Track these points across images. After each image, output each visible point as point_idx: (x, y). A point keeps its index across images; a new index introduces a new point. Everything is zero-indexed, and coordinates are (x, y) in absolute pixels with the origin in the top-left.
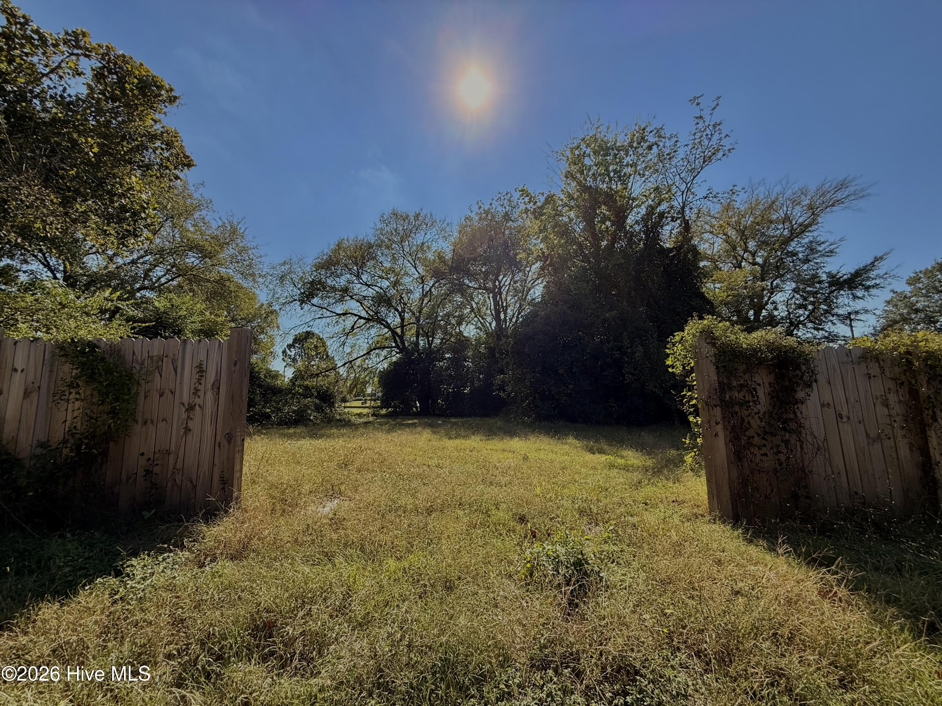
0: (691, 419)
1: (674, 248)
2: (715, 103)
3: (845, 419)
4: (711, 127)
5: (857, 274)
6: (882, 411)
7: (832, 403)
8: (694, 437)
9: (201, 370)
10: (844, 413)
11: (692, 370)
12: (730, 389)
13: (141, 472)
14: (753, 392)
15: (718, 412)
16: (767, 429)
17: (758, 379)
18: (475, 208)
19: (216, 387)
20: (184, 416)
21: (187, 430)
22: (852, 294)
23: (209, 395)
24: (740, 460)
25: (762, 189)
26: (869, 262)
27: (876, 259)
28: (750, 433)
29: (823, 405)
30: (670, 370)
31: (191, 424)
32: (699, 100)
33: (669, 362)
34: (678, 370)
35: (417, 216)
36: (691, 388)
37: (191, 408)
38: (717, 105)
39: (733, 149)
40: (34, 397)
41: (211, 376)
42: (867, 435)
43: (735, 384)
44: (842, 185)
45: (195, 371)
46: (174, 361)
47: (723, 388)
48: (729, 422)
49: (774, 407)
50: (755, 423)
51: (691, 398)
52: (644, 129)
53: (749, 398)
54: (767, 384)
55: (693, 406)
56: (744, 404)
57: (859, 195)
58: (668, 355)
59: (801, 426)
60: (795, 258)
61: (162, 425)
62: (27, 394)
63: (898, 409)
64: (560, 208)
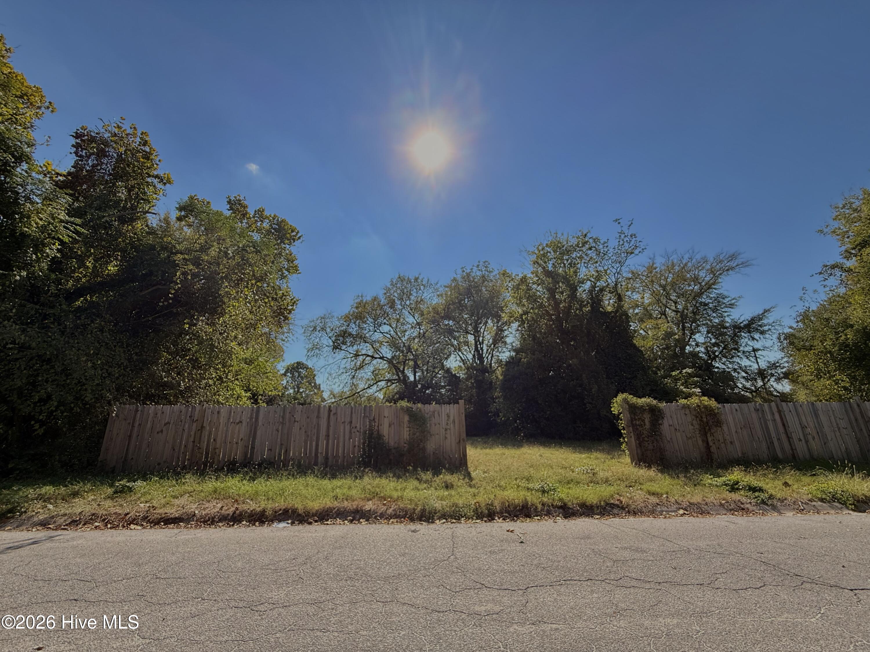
0: (622, 431)
1: (612, 311)
2: (630, 222)
3: (678, 431)
4: (629, 237)
5: (752, 321)
6: (691, 427)
7: (673, 425)
8: (624, 438)
9: (448, 416)
10: (678, 428)
11: (621, 413)
12: (636, 420)
13: (432, 453)
14: (643, 421)
15: (631, 428)
16: (649, 435)
17: (645, 416)
18: (459, 271)
19: (454, 421)
20: (444, 433)
21: (446, 438)
22: (751, 337)
23: (452, 425)
24: (640, 446)
25: (674, 256)
26: (760, 313)
27: (765, 311)
28: (643, 436)
29: (669, 426)
30: (613, 412)
31: (447, 436)
32: (620, 221)
33: (612, 409)
34: (616, 412)
35: (416, 279)
36: (621, 420)
37: (446, 430)
38: (632, 223)
39: (645, 249)
40: (393, 426)
41: (452, 418)
42: (687, 437)
43: (637, 418)
44: (733, 257)
45: (446, 416)
46: (438, 413)
47: (632, 420)
48: (636, 432)
49: (651, 427)
50: (645, 432)
51: (622, 423)
52: (586, 235)
53: (642, 423)
54: (649, 418)
55: (623, 427)
56: (641, 426)
57: (745, 264)
58: (611, 407)
59: (661, 433)
60: (707, 307)
61: (437, 436)
62: (390, 426)
63: (697, 426)
64: (530, 285)
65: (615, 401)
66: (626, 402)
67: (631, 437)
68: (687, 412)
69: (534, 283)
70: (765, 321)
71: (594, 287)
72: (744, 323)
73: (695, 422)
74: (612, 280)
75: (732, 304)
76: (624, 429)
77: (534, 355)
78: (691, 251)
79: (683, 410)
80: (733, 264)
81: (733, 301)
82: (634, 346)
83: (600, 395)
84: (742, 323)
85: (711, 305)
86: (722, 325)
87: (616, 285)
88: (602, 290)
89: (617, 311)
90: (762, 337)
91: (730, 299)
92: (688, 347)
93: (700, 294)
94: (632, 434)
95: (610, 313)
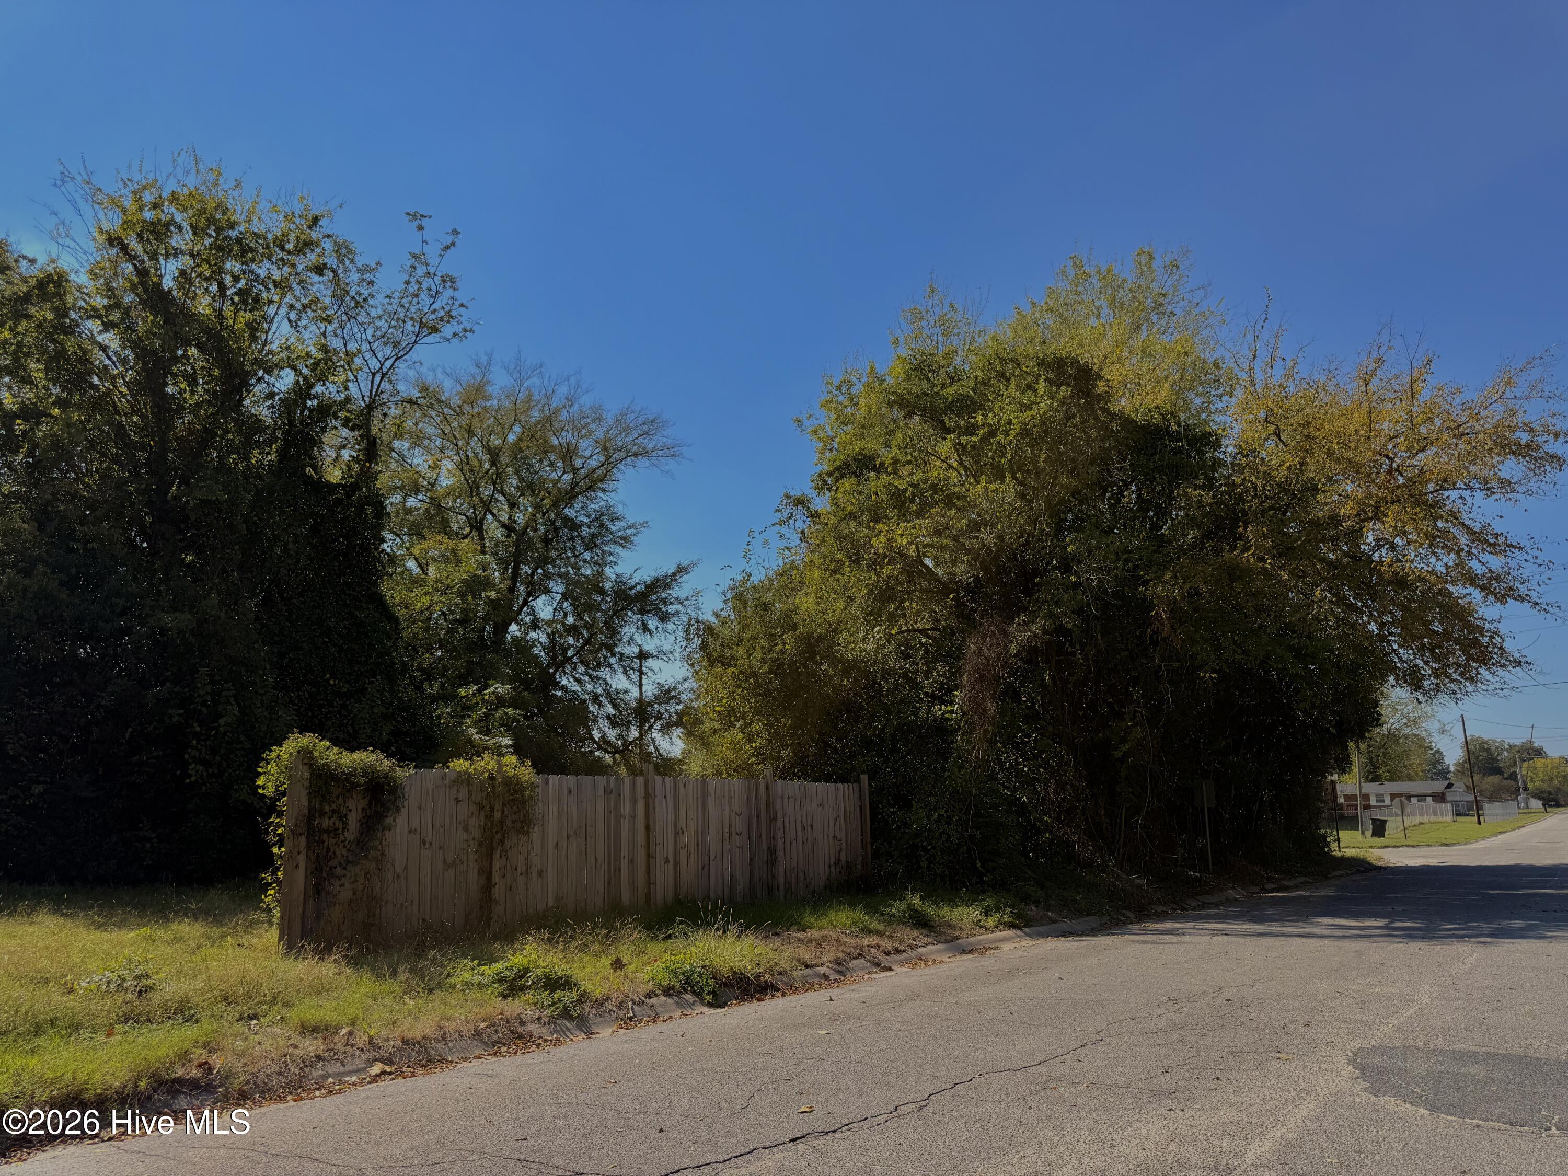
0: (275, 850)
1: (340, 485)
2: (451, 238)
3: (427, 845)
5: (652, 587)
6: (462, 835)
7: (418, 831)
8: (274, 873)
10: (428, 840)
11: (284, 794)
12: (322, 814)
14: (343, 818)
15: (303, 840)
16: (351, 859)
17: (350, 804)
22: (643, 623)
24: (318, 892)
25: (535, 381)
26: (671, 571)
27: (680, 569)
28: (333, 862)
29: (410, 832)
30: (260, 791)
32: (424, 223)
33: (260, 782)
34: (269, 791)
36: (280, 814)
38: (453, 244)
42: (445, 861)
43: (327, 808)
44: (652, 425)
47: (312, 814)
48: (314, 852)
49: (362, 834)
50: (340, 852)
51: (279, 825)
53: (340, 825)
54: (360, 810)
55: (279, 835)
56: (333, 832)
57: (669, 451)
58: (260, 774)
59: (383, 854)
60: (576, 533)
63: (476, 833)
65: (273, 755)
66: (305, 761)
67: (297, 866)
68: (463, 794)
70: (675, 593)
71: (302, 391)
72: (638, 588)
73: (473, 822)
74: (359, 391)
75: (626, 539)
76: (281, 844)
78: (573, 380)
79: (455, 790)
80: (647, 442)
81: (629, 532)
82: (379, 601)
83: (242, 738)
84: (632, 588)
85: (585, 531)
86: (596, 585)
87: (370, 408)
88: (325, 411)
89: (354, 487)
90: (659, 627)
91: (623, 524)
92: (513, 628)
93: (571, 496)
94: (302, 858)
95: (332, 487)
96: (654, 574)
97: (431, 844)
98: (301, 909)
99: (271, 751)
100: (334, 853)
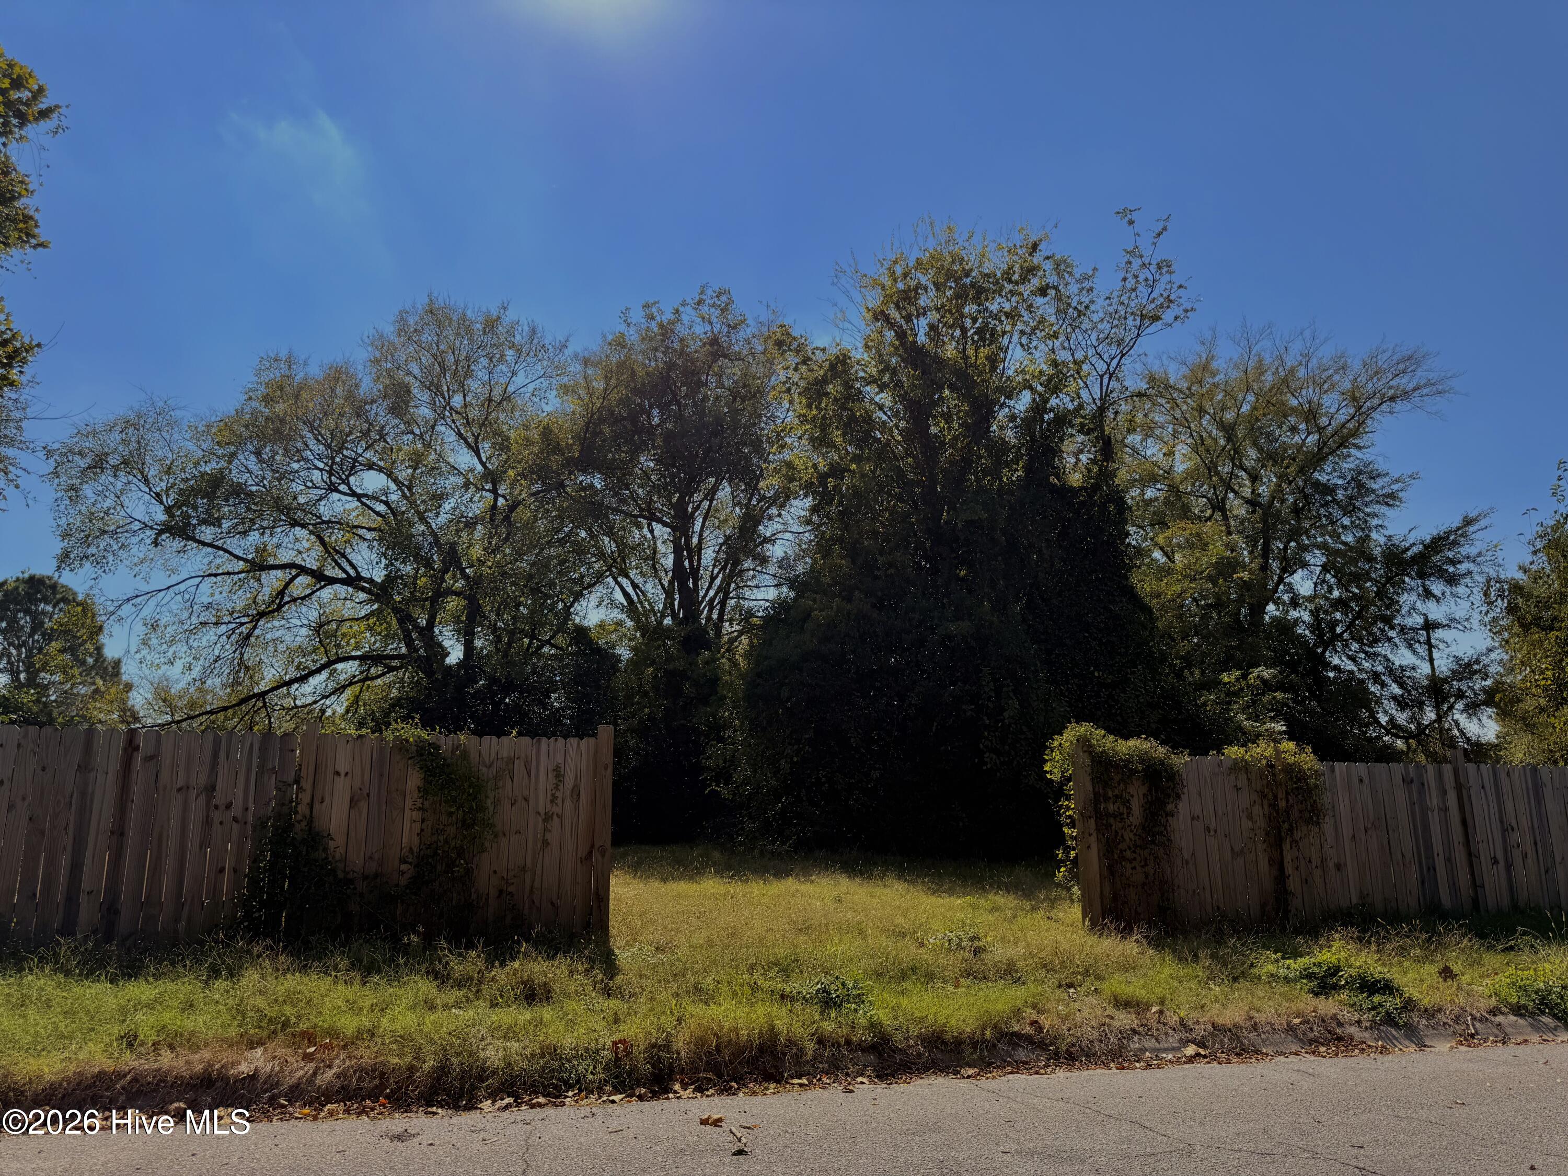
0: (1066, 830)
2: (1161, 225)
3: (1212, 833)
4: (1153, 268)
5: (1437, 544)
6: (1248, 824)
7: (1201, 817)
8: (1067, 850)
9: (558, 774)
10: (1213, 826)
11: (1069, 779)
12: (1107, 799)
13: (493, 892)
14: (1126, 803)
15: (1092, 823)
16: (1138, 842)
17: (1132, 790)
19: (576, 792)
20: (540, 826)
21: (545, 843)
22: (1425, 589)
23: (568, 802)
24: (1112, 873)
26: (1456, 526)
27: (1468, 522)
28: (1122, 846)
29: (1193, 818)
30: (1048, 776)
31: (548, 836)
32: (1134, 216)
33: (1047, 768)
34: (1056, 776)
35: (491, 324)
36: (1068, 798)
37: (548, 818)
38: (1165, 229)
39: (1193, 310)
40: (363, 805)
41: (569, 782)
42: (1232, 849)
43: (1110, 794)
45: (551, 775)
46: (527, 764)
47: (1097, 798)
48: (1103, 835)
49: (1146, 821)
50: (1128, 835)
51: (1068, 808)
52: (1034, 247)
53: (1123, 810)
54: (1141, 796)
55: (1070, 817)
56: (1118, 816)
58: (1046, 762)
59: (1168, 840)
61: (515, 838)
62: (353, 802)
63: (1261, 822)
64: (857, 385)
65: (1056, 743)
66: (1085, 749)
67: (1089, 847)
68: (1242, 781)
69: (870, 381)
70: (1465, 550)
71: (1039, 408)
72: (1415, 549)
73: (1257, 810)
74: (1091, 394)
75: (1392, 496)
76: (1073, 825)
77: (849, 600)
78: (1307, 334)
79: (1233, 777)
80: (1404, 382)
81: (1395, 487)
82: (1131, 594)
83: (1025, 729)
84: (1408, 549)
85: (1340, 494)
86: (1362, 550)
87: (1102, 410)
88: (1062, 420)
89: (1096, 488)
90: (1448, 591)
91: (1387, 479)
92: (1271, 607)
93: (1318, 458)
94: (1093, 839)
95: (1075, 491)
96: (1435, 533)
97: (1216, 831)
98: (1099, 890)
99: (1053, 740)
100: (1122, 836)
